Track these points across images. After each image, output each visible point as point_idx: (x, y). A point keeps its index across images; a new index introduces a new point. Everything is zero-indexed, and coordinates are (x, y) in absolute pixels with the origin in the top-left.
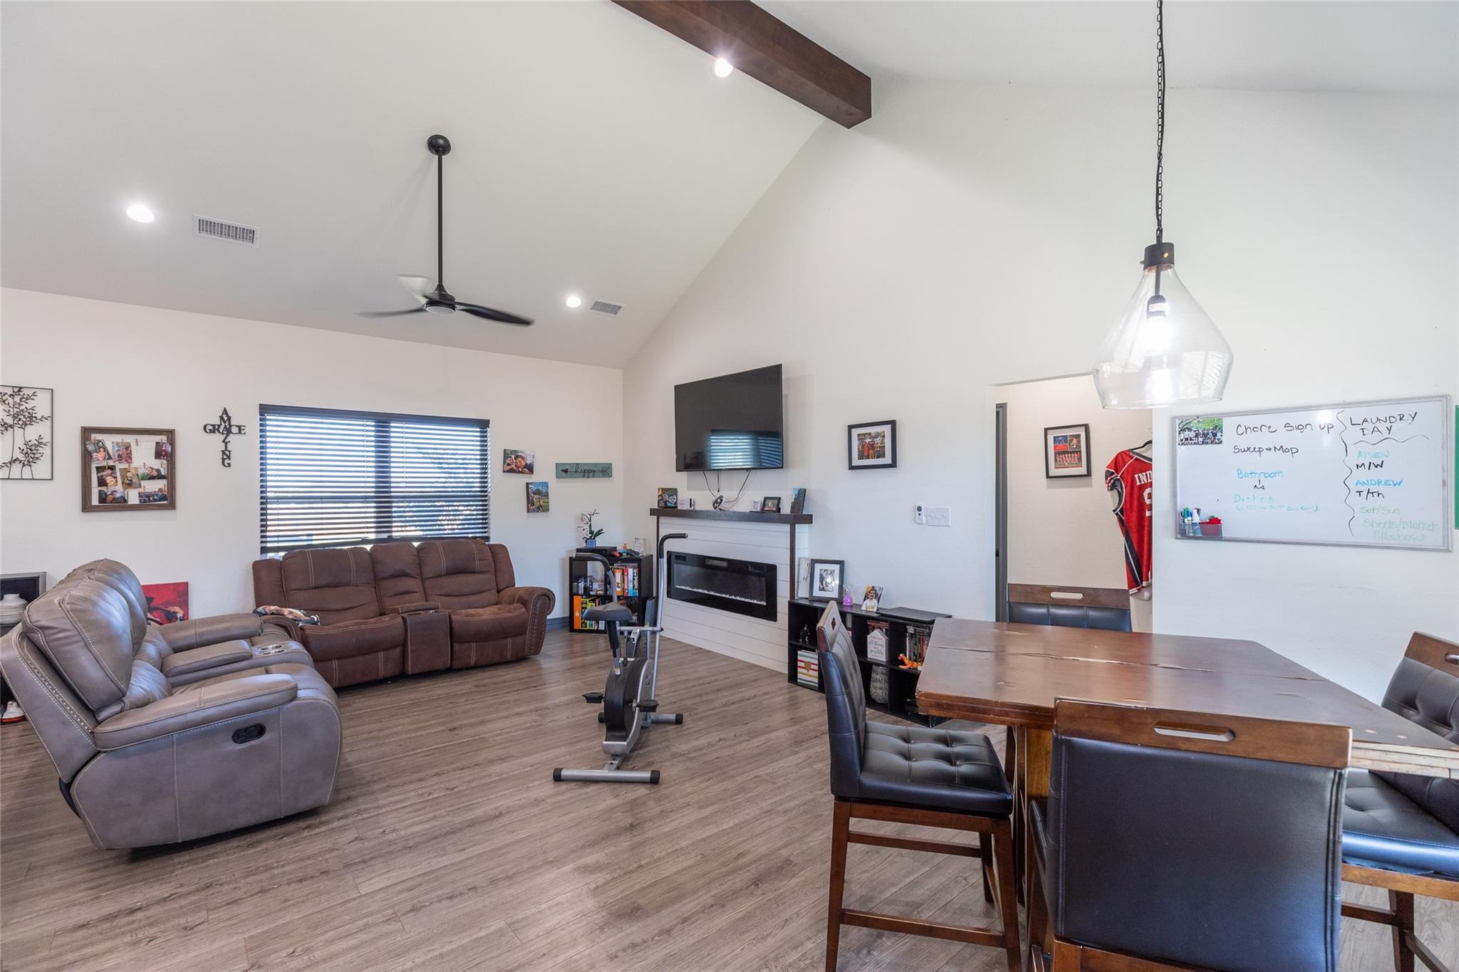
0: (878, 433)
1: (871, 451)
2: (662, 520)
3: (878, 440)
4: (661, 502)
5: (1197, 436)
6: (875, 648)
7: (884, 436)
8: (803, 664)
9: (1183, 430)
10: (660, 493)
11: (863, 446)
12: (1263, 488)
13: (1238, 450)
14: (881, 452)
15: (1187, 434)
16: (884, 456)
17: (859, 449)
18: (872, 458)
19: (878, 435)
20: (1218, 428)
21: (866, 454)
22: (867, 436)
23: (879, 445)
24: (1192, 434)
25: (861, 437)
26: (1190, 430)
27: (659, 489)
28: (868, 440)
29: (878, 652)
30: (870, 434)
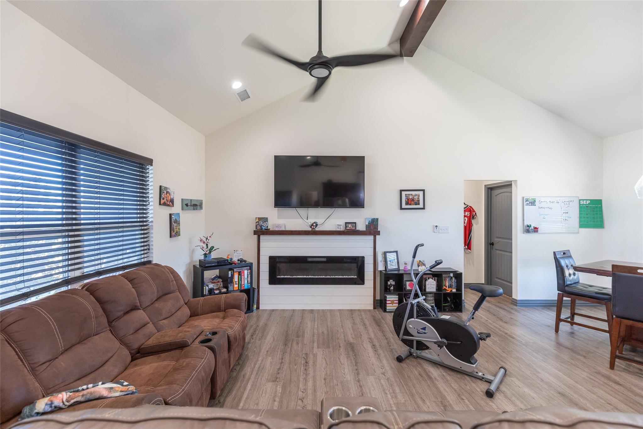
0: (416, 194)
1: (412, 202)
2: (262, 237)
3: (416, 197)
4: (258, 226)
5: (530, 203)
6: (430, 286)
7: (419, 196)
8: (390, 301)
9: (526, 201)
10: (257, 220)
11: (408, 200)
12: (545, 218)
13: (539, 208)
14: (417, 203)
15: (527, 202)
16: (419, 204)
17: (406, 201)
18: (413, 205)
19: (416, 195)
20: (535, 201)
21: (410, 203)
22: (410, 195)
23: (417, 199)
24: (529, 202)
25: (407, 195)
26: (528, 201)
27: (256, 218)
28: (411, 197)
29: (432, 288)
30: (412, 194)
